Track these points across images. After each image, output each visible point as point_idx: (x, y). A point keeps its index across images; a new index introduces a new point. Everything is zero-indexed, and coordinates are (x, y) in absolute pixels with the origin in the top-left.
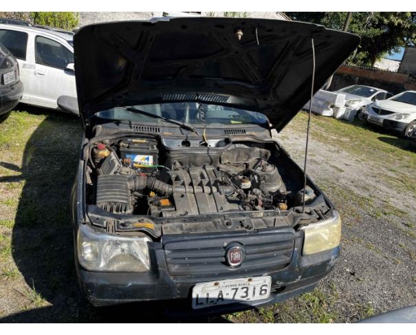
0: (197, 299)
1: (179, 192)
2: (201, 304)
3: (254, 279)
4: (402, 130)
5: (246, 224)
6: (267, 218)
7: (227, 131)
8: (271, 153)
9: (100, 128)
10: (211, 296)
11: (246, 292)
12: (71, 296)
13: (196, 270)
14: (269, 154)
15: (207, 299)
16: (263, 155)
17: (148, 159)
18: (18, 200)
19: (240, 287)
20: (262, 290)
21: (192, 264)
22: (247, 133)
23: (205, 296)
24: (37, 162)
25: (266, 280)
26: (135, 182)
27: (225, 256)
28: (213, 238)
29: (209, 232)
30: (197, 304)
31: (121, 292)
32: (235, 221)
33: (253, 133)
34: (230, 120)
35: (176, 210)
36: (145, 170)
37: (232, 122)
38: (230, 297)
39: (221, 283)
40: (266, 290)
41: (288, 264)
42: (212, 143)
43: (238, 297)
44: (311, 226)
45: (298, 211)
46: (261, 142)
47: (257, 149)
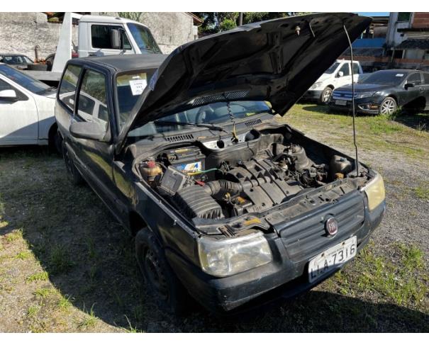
0: (312, 273)
1: (247, 188)
2: (315, 276)
3: (346, 242)
4: (319, 97)
5: (324, 198)
6: (335, 189)
7: (248, 124)
8: (284, 136)
9: (134, 148)
10: (320, 267)
11: (342, 255)
12: (163, 320)
13: (307, 248)
14: (283, 138)
15: (318, 270)
16: (277, 139)
17: (196, 166)
18: (29, 251)
19: (337, 252)
20: (352, 250)
21: (303, 244)
22: (263, 122)
23: (316, 269)
24: (13, 207)
25: (353, 240)
26: (211, 187)
27: (325, 229)
28: (311, 217)
29: (302, 213)
30: (312, 277)
31: (253, 288)
32: (316, 198)
33: (268, 121)
34: (244, 112)
35: (253, 204)
36: (197, 176)
37: (248, 114)
38: (332, 264)
39: (326, 253)
40: (354, 249)
41: (363, 223)
42: (242, 138)
43: (337, 262)
44: (367, 185)
45: (352, 177)
46: (276, 128)
47: (272, 135)
